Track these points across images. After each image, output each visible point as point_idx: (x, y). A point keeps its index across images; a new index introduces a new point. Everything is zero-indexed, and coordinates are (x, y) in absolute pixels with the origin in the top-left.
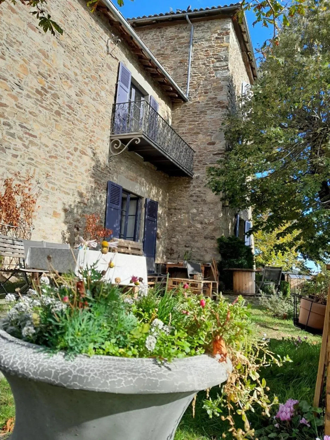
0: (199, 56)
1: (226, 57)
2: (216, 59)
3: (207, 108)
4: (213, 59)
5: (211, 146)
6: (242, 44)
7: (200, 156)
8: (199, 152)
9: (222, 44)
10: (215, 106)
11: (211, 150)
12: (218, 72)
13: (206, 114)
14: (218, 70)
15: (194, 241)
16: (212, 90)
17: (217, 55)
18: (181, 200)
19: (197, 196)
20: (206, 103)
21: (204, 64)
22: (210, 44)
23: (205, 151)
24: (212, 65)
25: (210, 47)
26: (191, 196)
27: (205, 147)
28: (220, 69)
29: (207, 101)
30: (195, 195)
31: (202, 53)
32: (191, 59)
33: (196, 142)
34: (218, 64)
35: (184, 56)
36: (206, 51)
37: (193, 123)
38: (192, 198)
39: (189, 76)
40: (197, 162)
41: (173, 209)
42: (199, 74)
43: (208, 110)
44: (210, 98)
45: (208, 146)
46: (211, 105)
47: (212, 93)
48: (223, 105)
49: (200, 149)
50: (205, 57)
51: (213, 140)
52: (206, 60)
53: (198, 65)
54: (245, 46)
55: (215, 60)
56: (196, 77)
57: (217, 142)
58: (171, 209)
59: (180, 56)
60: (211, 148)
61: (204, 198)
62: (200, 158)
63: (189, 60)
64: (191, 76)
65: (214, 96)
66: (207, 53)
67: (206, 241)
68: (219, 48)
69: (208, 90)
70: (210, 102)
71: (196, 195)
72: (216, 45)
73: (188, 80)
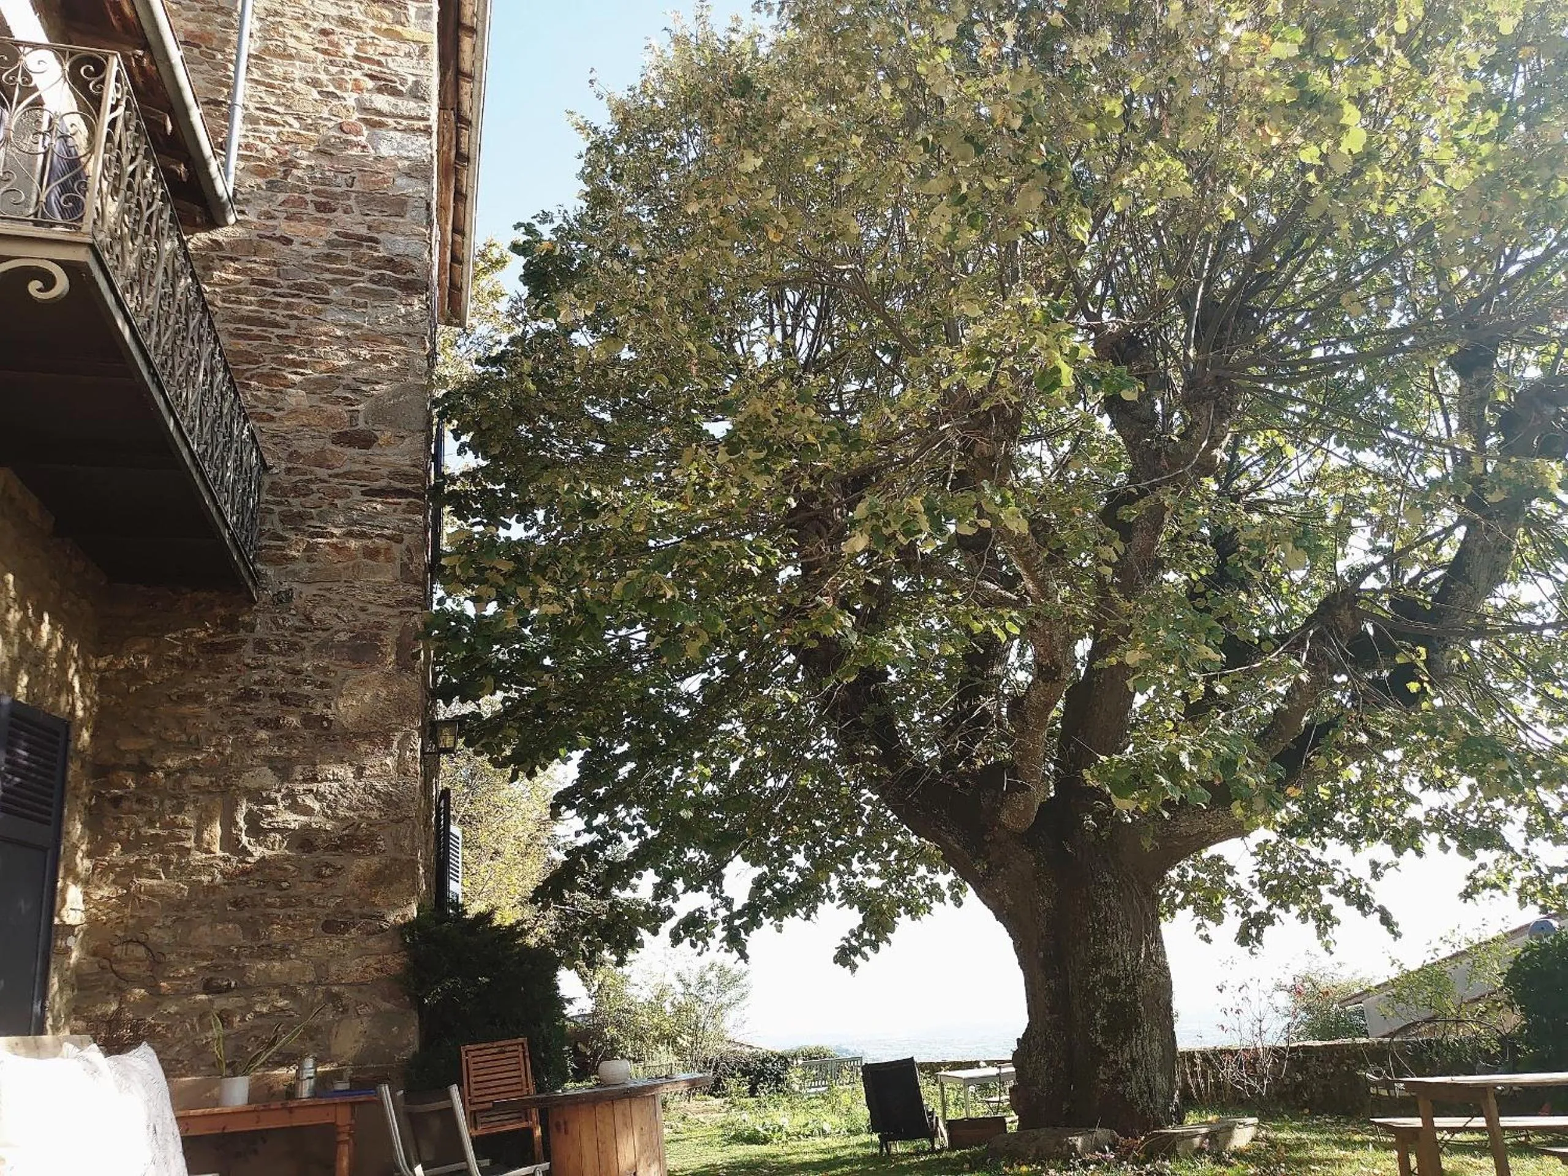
0: (291, 42)
1: (416, 83)
2: (372, 77)
3: (328, 276)
4: (357, 74)
5: (354, 452)
6: (450, 74)
7: (295, 490)
8: (288, 471)
9: (399, 28)
10: (369, 273)
11: (356, 467)
12: (382, 132)
13: (327, 302)
14: (381, 125)
15: (267, 951)
16: (352, 202)
17: (379, 63)
18: (181, 721)
19: (282, 698)
20: (326, 251)
21: (314, 83)
22: (345, 13)
23: (322, 473)
24: (351, 98)
25: (345, 22)
26: (248, 695)
27: (323, 451)
28: (390, 121)
29: (330, 243)
30: (268, 690)
31: (302, 34)
32: (249, 46)
33: (272, 419)
34: (382, 102)
35: (206, 21)
36: (324, 32)
37: (256, 330)
38: (250, 707)
39: (239, 113)
40: (276, 518)
41: (129, 768)
42: (291, 120)
43: (333, 282)
44: (346, 235)
45: (337, 448)
46: (349, 266)
47: (357, 215)
48: (410, 276)
49: (294, 456)
50: (321, 57)
51: (361, 425)
52: (326, 71)
53: (285, 79)
54: (457, 88)
55: (370, 84)
56: (276, 129)
57: (385, 435)
58: (115, 768)
59: (190, 15)
60: (353, 461)
61: (319, 709)
62: (296, 504)
63: (238, 48)
64: (249, 119)
65: (363, 231)
66: (331, 43)
67: (335, 943)
68: (385, 41)
69: (333, 195)
70: (347, 253)
71: (275, 689)
72: (372, 23)
73: (230, 129)
